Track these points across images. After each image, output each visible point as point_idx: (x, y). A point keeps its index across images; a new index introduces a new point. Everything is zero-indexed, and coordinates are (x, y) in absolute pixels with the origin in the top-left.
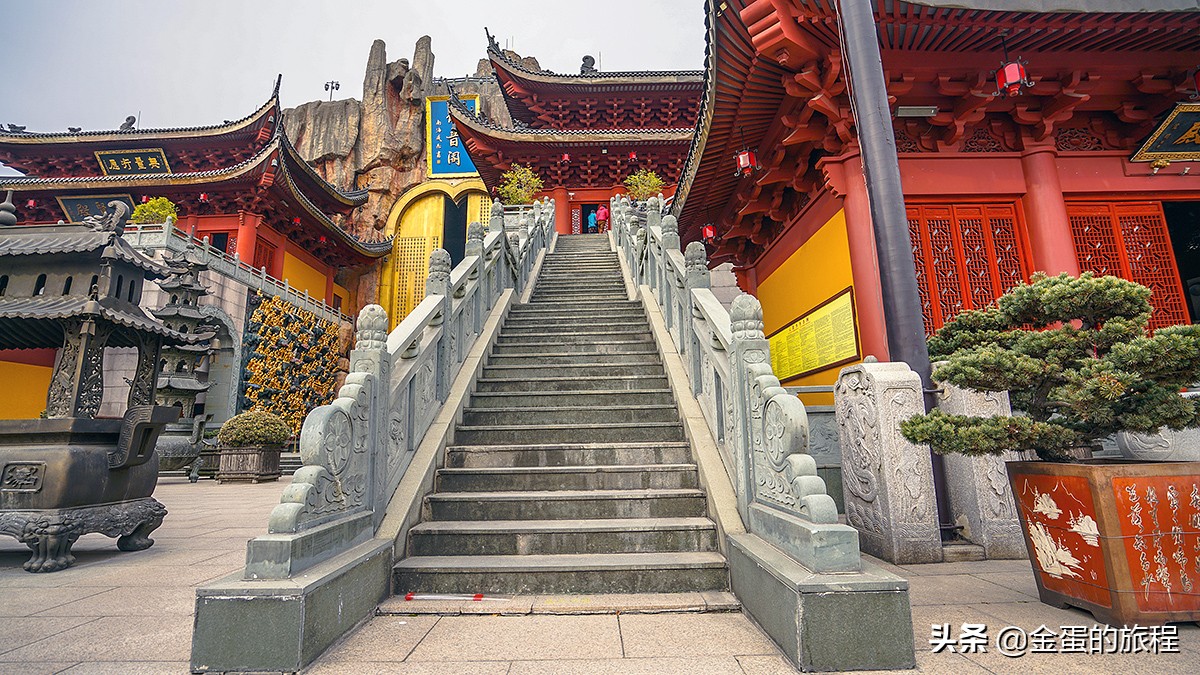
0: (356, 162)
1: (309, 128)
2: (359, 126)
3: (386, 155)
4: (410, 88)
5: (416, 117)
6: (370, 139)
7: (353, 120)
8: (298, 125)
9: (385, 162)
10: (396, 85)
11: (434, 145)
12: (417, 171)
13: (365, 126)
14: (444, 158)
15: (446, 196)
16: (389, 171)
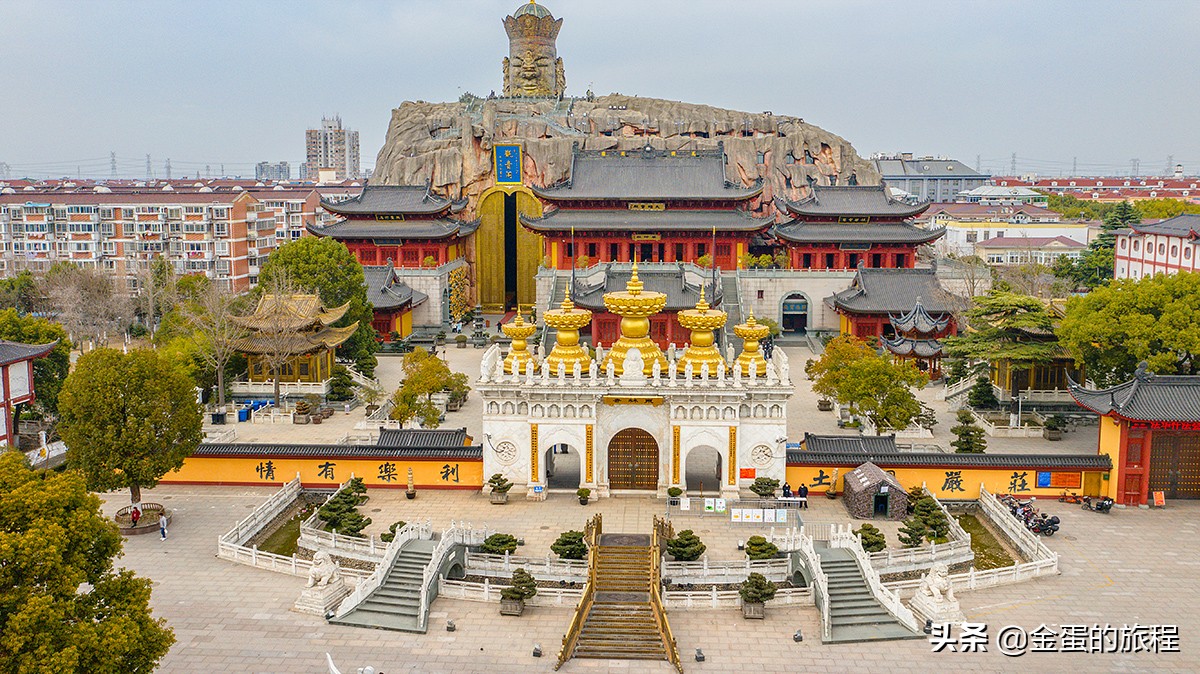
0: (462, 182)
1: (438, 167)
2: (462, 165)
3: (475, 178)
4: (486, 144)
5: (489, 155)
6: (467, 172)
7: (459, 164)
8: (432, 166)
9: (475, 181)
10: (478, 139)
11: (498, 167)
12: (489, 180)
13: (465, 165)
14: (504, 174)
15: (506, 194)
16: (477, 184)
